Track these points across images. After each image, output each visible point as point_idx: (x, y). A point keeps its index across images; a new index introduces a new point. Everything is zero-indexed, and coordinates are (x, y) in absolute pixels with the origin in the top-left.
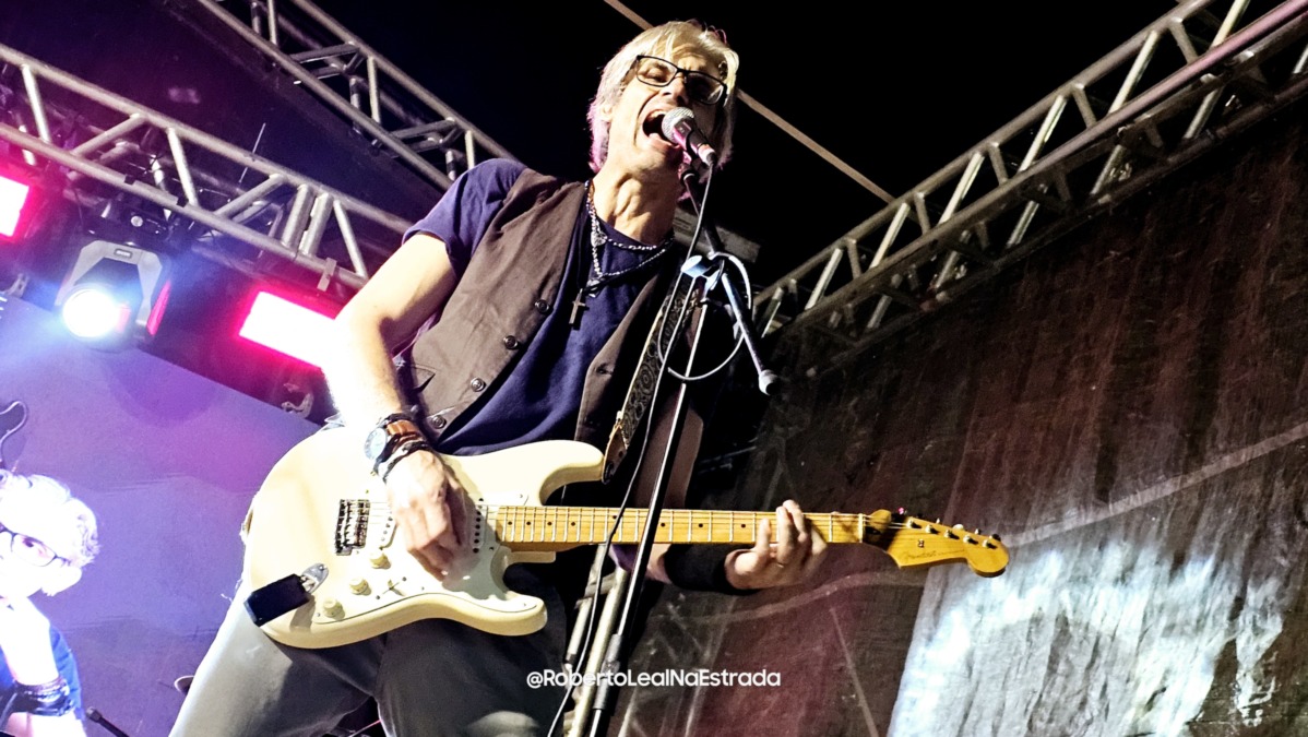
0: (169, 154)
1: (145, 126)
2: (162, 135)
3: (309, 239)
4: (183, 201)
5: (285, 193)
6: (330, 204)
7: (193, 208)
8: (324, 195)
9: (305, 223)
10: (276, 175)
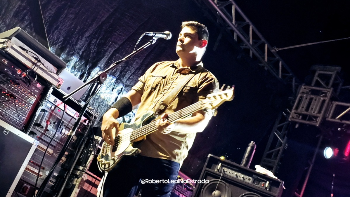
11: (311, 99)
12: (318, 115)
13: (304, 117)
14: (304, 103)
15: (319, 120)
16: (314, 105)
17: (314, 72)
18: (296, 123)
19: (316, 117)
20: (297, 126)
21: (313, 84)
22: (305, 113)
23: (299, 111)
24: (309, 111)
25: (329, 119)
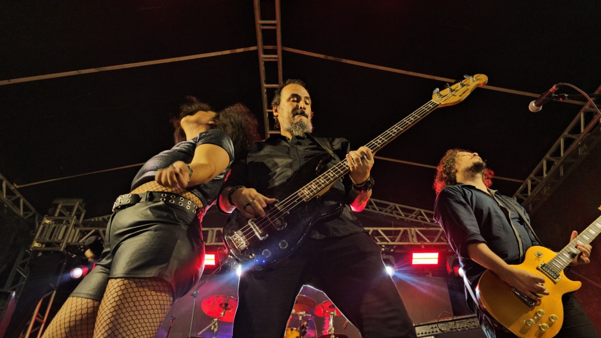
0: (381, 235)
1: (374, 231)
2: (377, 231)
3: (415, 239)
4: (388, 242)
5: (405, 232)
6: (415, 230)
7: (391, 243)
8: (413, 229)
9: (413, 236)
10: (402, 229)
11: (54, 228)
12: (62, 241)
13: (48, 245)
14: (48, 232)
15: (63, 246)
16: (56, 232)
18: (39, 252)
19: (58, 244)
21: (56, 216)
22: (49, 240)
23: (41, 240)
24: (52, 239)
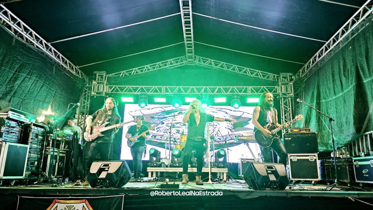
2: (234, 88)
3: (250, 92)
4: (238, 93)
5: (246, 88)
6: (251, 88)
11: (98, 86)
12: (103, 92)
13: (97, 93)
14: (96, 88)
15: (104, 93)
16: (100, 88)
17: (96, 75)
18: (95, 96)
20: (95, 97)
21: (97, 80)
22: (97, 91)
23: (94, 91)
24: (99, 91)
25: (107, 92)
